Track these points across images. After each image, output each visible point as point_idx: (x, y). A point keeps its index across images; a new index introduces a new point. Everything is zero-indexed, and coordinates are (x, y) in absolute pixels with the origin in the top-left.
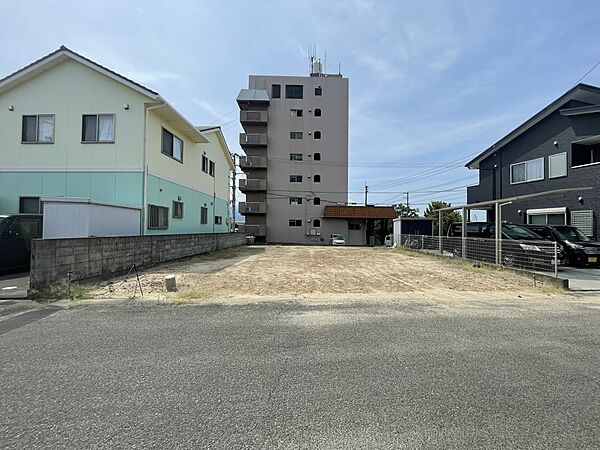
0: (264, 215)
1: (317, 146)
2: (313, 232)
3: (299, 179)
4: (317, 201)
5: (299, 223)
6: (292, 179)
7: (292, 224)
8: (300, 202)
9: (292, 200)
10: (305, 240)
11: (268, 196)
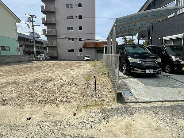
0: (56, 47)
1: (80, 11)
2: (79, 55)
3: (72, 29)
4: (80, 40)
5: (73, 50)
6: (69, 29)
7: (70, 50)
8: (73, 40)
9: (69, 39)
10: (75, 58)
11: (57, 38)
